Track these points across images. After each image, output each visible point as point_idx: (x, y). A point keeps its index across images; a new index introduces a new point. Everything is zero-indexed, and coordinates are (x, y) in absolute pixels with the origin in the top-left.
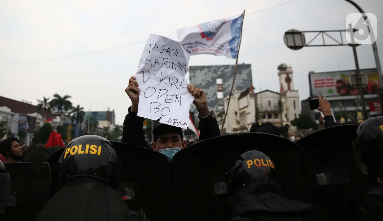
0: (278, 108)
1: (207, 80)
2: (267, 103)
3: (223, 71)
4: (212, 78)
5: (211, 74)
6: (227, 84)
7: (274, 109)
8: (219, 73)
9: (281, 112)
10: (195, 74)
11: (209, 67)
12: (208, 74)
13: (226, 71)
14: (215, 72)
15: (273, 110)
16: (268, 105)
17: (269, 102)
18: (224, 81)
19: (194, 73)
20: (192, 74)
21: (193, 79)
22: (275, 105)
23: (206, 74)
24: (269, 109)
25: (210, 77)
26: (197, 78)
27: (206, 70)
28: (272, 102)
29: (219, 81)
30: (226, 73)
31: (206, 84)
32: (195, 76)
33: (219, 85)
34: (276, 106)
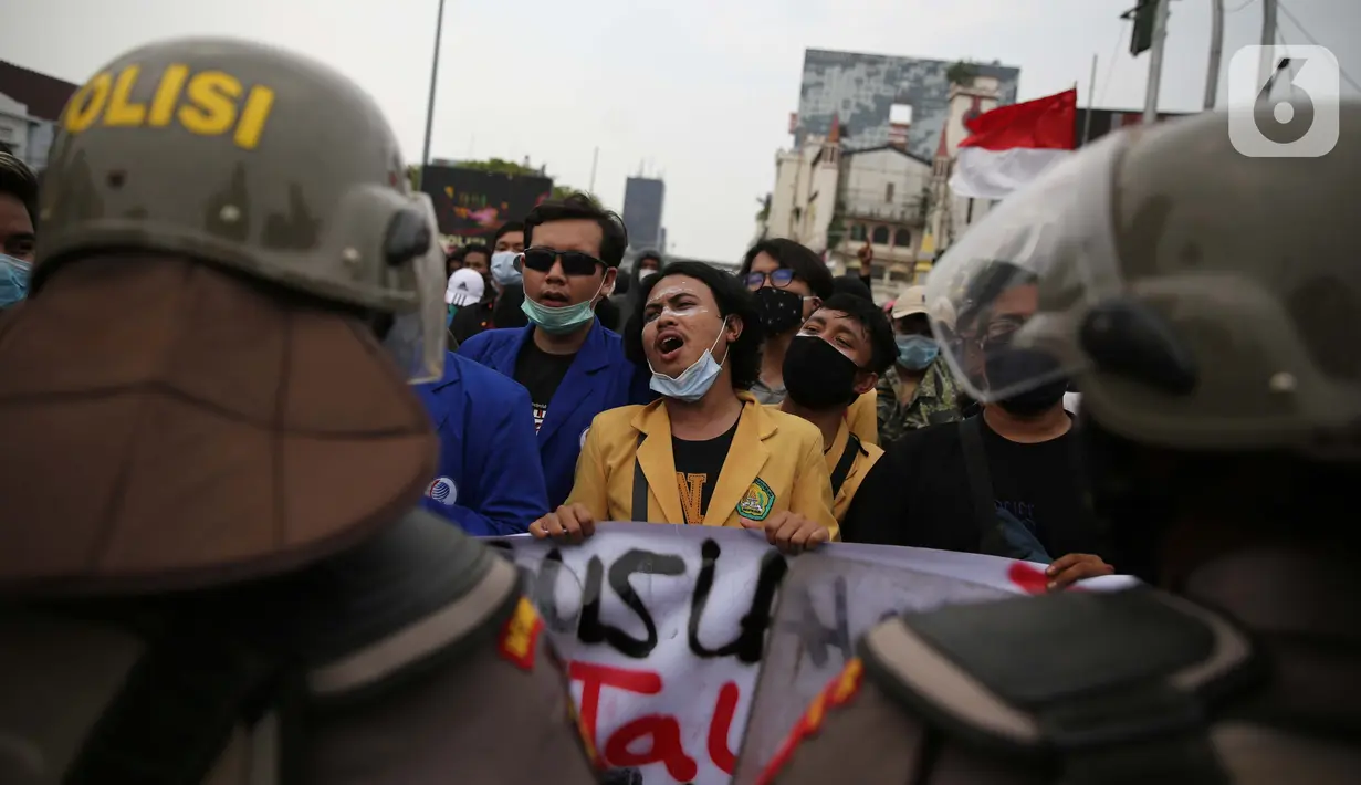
0: (917, 211)
1: (858, 105)
2: (883, 190)
3: (918, 80)
4: (877, 98)
5: (879, 86)
6: (925, 125)
7: (903, 213)
8: (905, 84)
9: (921, 225)
10: (824, 79)
11: (873, 61)
12: (865, 83)
13: (930, 80)
14: (891, 79)
15: (897, 216)
16: (883, 197)
17: (890, 188)
18: (916, 116)
19: (820, 73)
20: (813, 77)
21: (811, 92)
22: (908, 201)
23: (859, 81)
24: (885, 212)
25: (871, 94)
26: (827, 94)
27: (860, 70)
28: (898, 190)
29: (901, 114)
30: (928, 89)
31: (853, 116)
32: (820, 85)
33: (895, 125)
34: (911, 206)
